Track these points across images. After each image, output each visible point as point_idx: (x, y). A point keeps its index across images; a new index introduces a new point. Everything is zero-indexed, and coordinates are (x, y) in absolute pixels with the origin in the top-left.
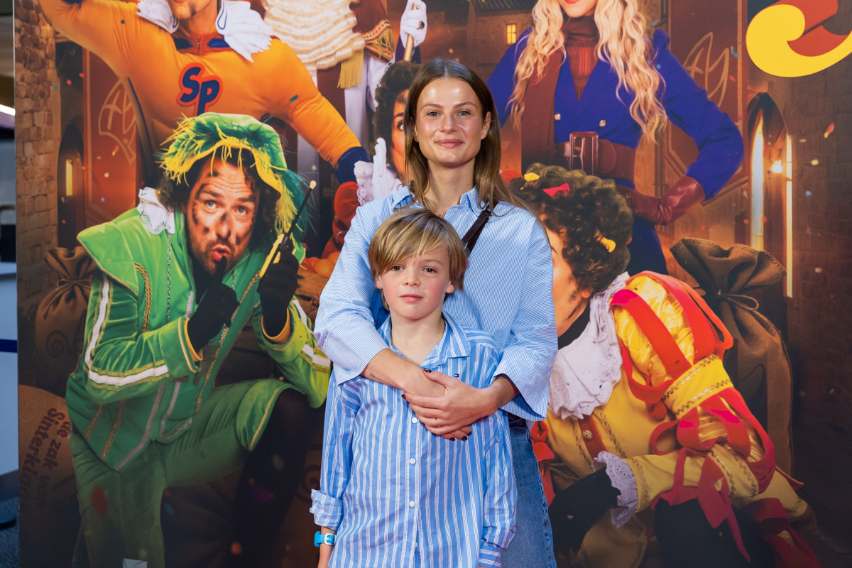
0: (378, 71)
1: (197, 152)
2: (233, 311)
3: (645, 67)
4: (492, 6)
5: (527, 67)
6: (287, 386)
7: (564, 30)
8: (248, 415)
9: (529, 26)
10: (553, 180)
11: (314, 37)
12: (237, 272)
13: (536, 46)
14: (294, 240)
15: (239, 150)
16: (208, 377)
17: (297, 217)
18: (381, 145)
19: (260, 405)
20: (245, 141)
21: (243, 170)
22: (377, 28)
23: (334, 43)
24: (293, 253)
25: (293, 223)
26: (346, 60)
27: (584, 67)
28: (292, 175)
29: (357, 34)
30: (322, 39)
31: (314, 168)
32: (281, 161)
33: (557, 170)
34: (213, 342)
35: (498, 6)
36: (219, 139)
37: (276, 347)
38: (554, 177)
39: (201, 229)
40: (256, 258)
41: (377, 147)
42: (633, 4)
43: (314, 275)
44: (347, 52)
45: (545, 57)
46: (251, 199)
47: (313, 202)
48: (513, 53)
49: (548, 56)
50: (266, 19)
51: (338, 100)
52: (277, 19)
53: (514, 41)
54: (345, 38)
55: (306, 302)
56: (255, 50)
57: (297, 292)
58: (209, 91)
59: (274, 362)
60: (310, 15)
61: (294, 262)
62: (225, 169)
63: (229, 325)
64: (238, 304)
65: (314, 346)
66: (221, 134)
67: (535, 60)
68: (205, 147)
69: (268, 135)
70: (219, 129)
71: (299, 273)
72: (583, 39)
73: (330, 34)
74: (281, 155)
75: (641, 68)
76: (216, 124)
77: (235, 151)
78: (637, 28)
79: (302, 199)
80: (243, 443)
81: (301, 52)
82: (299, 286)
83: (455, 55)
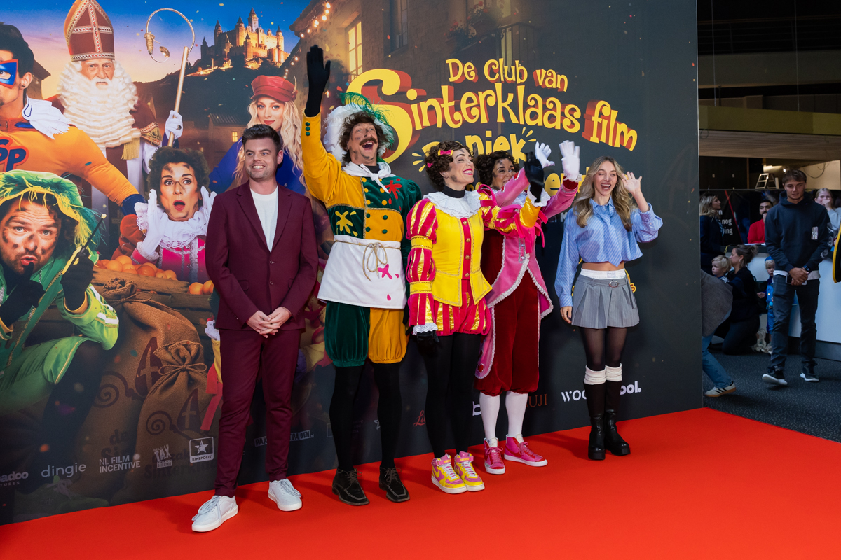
0: (150, 152)
1: (6, 195)
2: (40, 297)
4: (223, 121)
6: (85, 339)
8: (53, 362)
11: (104, 128)
12: (43, 273)
14: (89, 250)
15: (43, 194)
16: (18, 342)
17: (91, 236)
18: (153, 194)
19: (63, 354)
20: (49, 189)
21: (47, 207)
22: (149, 126)
23: (118, 133)
24: (89, 258)
25: (89, 240)
26: (127, 143)
28: (87, 210)
29: (135, 129)
30: (109, 129)
31: (105, 206)
32: (78, 202)
34: (23, 318)
35: (227, 122)
36: (27, 187)
37: (76, 317)
39: (10, 245)
40: (58, 262)
41: (150, 195)
43: (106, 270)
44: (128, 138)
46: (54, 225)
47: (104, 226)
48: (235, 147)
50: (65, 113)
51: (122, 167)
52: (74, 114)
53: (236, 141)
54: (127, 130)
55: (100, 287)
56: (56, 132)
57: (93, 281)
58: (17, 156)
59: (75, 326)
60: (100, 114)
61: (91, 263)
62: (32, 206)
63: (36, 306)
64: (45, 292)
65: (106, 313)
66: (27, 183)
68: (12, 193)
69: (67, 186)
70: (25, 181)
71: (94, 270)
73: (115, 127)
74: (79, 198)
76: (23, 177)
77: (38, 194)
79: (95, 225)
80: (50, 380)
81: (93, 136)
82: (94, 278)
83: (201, 146)
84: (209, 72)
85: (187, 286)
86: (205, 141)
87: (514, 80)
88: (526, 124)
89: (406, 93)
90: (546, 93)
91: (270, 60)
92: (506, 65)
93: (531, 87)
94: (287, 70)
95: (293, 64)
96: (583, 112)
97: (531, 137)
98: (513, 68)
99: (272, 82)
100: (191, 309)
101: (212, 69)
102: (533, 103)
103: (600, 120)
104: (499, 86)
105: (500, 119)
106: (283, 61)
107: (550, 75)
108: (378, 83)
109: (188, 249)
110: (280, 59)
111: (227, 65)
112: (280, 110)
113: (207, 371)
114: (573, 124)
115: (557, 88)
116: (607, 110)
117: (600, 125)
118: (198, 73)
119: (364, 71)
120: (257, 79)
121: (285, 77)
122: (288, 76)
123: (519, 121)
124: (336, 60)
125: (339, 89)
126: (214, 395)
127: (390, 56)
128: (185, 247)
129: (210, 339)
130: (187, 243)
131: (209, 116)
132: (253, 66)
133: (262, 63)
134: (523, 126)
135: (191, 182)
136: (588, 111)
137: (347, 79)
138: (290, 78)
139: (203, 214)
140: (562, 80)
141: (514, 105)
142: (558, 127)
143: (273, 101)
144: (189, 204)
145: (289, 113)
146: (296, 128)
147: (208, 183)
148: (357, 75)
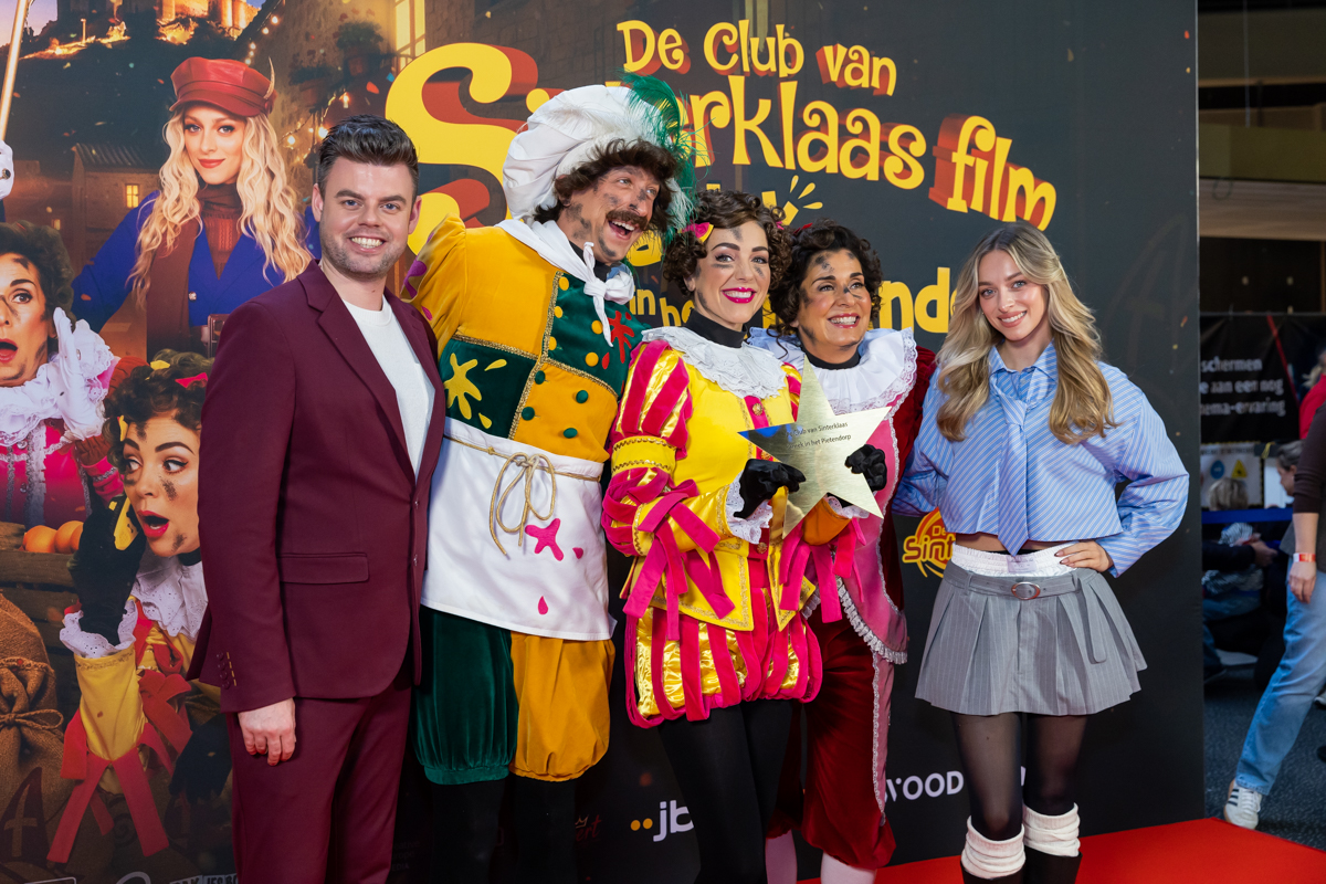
3: (296, 246)
4: (106, 160)
5: (154, 237)
7: (199, 197)
9: (156, 188)
10: (188, 368)
13: (164, 213)
27: (224, 241)
33: (193, 357)
35: (114, 161)
38: (188, 365)
42: (282, 176)
45: (176, 226)
48: (136, 218)
49: (180, 225)
53: (136, 205)
67: (164, 229)
72: (223, 209)
75: (292, 247)
78: (286, 203)
83: (55, 215)
84: (75, 50)
85: (20, 534)
86: (64, 204)
87: (774, 69)
88: (799, 170)
89: (524, 97)
90: (846, 99)
91: (213, 24)
92: (755, 36)
93: (813, 84)
94: (253, 46)
95: (266, 31)
96: (931, 141)
97: (811, 198)
98: (771, 41)
99: (219, 72)
100: (29, 586)
101: (83, 43)
102: (815, 121)
103: (970, 160)
104: (737, 84)
105: (741, 157)
106: (243, 24)
107: (856, 57)
108: (461, 75)
109: (23, 450)
110: (236, 18)
111: (117, 35)
112: (237, 135)
113: (63, 728)
114: (907, 169)
115: (871, 89)
116: (987, 138)
117: (970, 172)
118: (50, 51)
119: (428, 49)
120: (184, 65)
121: (248, 62)
122: (255, 59)
123: (783, 159)
124: (364, 24)
125: (372, 88)
126: (79, 782)
127: (488, 14)
128: (15, 446)
129: (72, 653)
130: (21, 436)
131: (74, 149)
132: (175, 35)
133: (195, 30)
134: (791, 173)
135: (30, 297)
136: (942, 141)
137: (391, 65)
138: (260, 64)
139: (58, 369)
140: (884, 70)
141: (772, 127)
142: (873, 176)
143: (219, 115)
144: (27, 349)
145: (256, 142)
146: (272, 176)
147: (71, 301)
148: (414, 58)
